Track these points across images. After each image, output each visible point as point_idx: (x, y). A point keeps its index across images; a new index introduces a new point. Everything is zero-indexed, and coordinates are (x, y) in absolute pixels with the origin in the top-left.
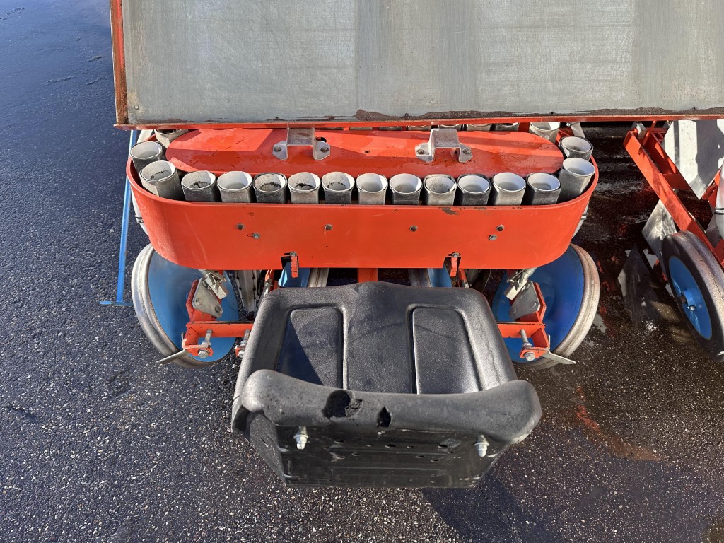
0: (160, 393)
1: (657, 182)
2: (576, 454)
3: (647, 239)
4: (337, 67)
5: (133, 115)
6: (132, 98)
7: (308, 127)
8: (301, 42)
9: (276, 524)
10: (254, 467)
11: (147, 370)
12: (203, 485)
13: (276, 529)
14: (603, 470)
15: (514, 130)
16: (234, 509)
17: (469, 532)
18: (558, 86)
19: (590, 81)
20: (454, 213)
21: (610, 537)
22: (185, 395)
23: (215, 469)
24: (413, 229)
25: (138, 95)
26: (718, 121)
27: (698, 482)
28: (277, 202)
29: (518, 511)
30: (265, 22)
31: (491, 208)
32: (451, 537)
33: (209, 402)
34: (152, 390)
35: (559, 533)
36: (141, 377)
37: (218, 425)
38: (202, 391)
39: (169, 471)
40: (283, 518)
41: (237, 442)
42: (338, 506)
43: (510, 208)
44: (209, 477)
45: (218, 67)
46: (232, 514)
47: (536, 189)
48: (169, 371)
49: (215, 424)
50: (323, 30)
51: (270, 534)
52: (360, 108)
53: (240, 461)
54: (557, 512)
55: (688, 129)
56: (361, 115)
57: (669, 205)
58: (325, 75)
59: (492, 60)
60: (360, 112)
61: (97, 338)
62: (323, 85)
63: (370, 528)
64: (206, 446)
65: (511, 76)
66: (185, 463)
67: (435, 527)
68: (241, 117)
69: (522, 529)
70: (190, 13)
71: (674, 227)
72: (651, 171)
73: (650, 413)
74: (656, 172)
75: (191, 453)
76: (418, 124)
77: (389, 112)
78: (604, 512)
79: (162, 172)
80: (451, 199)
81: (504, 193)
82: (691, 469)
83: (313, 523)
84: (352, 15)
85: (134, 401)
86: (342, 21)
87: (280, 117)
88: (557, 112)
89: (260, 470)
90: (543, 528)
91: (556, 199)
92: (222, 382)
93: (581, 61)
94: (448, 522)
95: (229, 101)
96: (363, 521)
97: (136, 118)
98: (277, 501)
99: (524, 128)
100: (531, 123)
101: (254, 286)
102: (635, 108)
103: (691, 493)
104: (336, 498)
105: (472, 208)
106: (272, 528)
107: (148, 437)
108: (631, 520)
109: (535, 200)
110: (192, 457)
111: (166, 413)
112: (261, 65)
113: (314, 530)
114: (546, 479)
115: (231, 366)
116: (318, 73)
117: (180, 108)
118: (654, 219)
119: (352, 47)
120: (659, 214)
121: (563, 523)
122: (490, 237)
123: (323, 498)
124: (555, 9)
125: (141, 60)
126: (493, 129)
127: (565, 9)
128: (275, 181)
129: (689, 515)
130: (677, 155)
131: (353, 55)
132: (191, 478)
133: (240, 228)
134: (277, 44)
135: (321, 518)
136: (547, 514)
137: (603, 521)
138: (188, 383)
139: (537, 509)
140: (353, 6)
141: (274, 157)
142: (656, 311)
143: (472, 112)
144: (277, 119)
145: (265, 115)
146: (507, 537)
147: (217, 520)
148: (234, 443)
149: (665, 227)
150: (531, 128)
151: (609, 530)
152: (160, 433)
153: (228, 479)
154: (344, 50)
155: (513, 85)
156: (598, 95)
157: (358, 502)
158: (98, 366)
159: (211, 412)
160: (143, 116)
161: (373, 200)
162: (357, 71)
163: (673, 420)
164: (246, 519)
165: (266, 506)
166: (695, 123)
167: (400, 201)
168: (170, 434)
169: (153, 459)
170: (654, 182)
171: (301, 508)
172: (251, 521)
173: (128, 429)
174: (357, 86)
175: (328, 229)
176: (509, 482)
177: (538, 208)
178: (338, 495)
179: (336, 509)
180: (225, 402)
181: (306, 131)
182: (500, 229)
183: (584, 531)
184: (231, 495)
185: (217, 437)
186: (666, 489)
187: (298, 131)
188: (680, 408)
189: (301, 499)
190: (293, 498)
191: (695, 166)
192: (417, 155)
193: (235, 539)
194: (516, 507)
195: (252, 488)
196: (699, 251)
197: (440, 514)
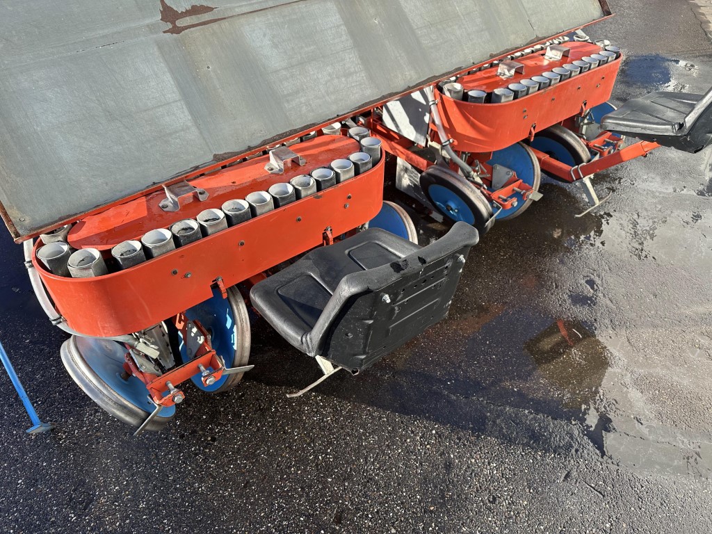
0: (127, 481)
1: (392, 148)
2: (447, 330)
3: (402, 190)
4: (183, 130)
5: (21, 228)
6: (14, 214)
7: (182, 181)
8: (146, 121)
9: (301, 496)
10: (254, 475)
11: (99, 473)
12: (224, 514)
13: (303, 499)
14: (466, 329)
15: (314, 137)
16: (261, 510)
17: (423, 411)
18: (333, 97)
19: (348, 88)
20: (321, 196)
21: (494, 361)
22: (152, 467)
23: (224, 497)
24: (299, 220)
25: (19, 209)
26: (412, 94)
27: (513, 306)
28: (198, 239)
29: (440, 381)
30: (107, 114)
31: (340, 185)
32: (414, 421)
33: (179, 459)
34: (118, 483)
35: (469, 377)
36: (97, 481)
37: (201, 468)
38: (166, 455)
39: (187, 525)
40: (303, 489)
41: (227, 469)
42: (334, 455)
43: (351, 180)
44: (223, 506)
45: (84, 161)
46: (262, 514)
47: (359, 163)
48: (121, 461)
49: (198, 469)
50: (159, 106)
51: (302, 505)
52: (214, 153)
53: (240, 479)
54: (460, 367)
55: (395, 106)
56: (217, 158)
57: (408, 160)
58: (176, 138)
59: (285, 92)
60: (215, 156)
61: (20, 481)
62: (179, 146)
63: (365, 452)
64: (203, 488)
65: (303, 100)
66: (195, 511)
67: (402, 422)
68: (124, 193)
69: (448, 388)
70: (37, 126)
71: (416, 172)
72: (386, 143)
73: (467, 285)
74: (389, 142)
75: (195, 501)
76: (252, 154)
77: (236, 149)
78: (482, 351)
79: (83, 260)
80: (315, 189)
81: (344, 172)
82: (506, 302)
83: (326, 477)
84: (175, 89)
85: (106, 502)
86: (170, 96)
87: (156, 181)
88: (340, 114)
89: (261, 473)
90: (459, 380)
91: (370, 165)
92: (178, 438)
93: (338, 78)
94: (408, 414)
95: (107, 184)
96: (357, 451)
97: (26, 229)
98: (290, 482)
99: (320, 133)
100: (323, 129)
101: (167, 343)
102: (380, 97)
103: (514, 314)
104: (329, 451)
105: (330, 189)
106: (300, 501)
107: (145, 517)
108: (497, 346)
109: (361, 170)
110: (197, 503)
111: (146, 490)
112: (121, 148)
113: (330, 480)
114: (441, 353)
115: (176, 424)
116: (170, 139)
117: (63, 205)
118: (400, 175)
119: (187, 113)
120: (402, 170)
121: (467, 370)
122: (345, 207)
123: (320, 457)
124: (306, 49)
125: (7, 178)
126: (302, 141)
127: (312, 47)
128: (184, 227)
129: (521, 325)
130: (397, 126)
131: (190, 118)
132: (210, 517)
133: (175, 273)
134: (127, 128)
135: (328, 469)
136: (455, 371)
137: (485, 356)
138: (147, 458)
139: (449, 372)
140: (173, 83)
141: (167, 212)
142: (433, 229)
143: (291, 131)
144: (154, 183)
145: (143, 184)
146: (445, 399)
147: (255, 526)
148: (226, 471)
149: (410, 176)
150: (324, 132)
151: (491, 358)
152: (154, 508)
153: (240, 496)
154: (180, 116)
155: (306, 105)
156: (357, 95)
157: (345, 443)
158: (43, 501)
159: (186, 464)
160: (32, 225)
161: (267, 209)
162: (198, 128)
163: (481, 282)
164: (277, 509)
165: (284, 491)
166: (398, 102)
167: (284, 203)
168: (163, 501)
169: (165, 528)
170: (391, 150)
171: (310, 474)
172: (280, 507)
173: (120, 524)
174: (204, 138)
175: (242, 244)
176: (424, 369)
177: (366, 174)
178: (329, 448)
179: (335, 458)
180: (193, 449)
181: (182, 184)
182: (349, 197)
183: (479, 367)
184: (251, 504)
185: (207, 476)
186: (501, 319)
187: (177, 186)
188: (480, 274)
189: (305, 469)
190: (299, 472)
191: (412, 127)
192: (270, 172)
193: (279, 527)
194: (437, 379)
195: (264, 488)
196: (446, 173)
197: (399, 413)
